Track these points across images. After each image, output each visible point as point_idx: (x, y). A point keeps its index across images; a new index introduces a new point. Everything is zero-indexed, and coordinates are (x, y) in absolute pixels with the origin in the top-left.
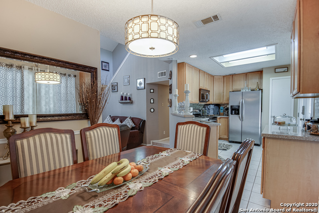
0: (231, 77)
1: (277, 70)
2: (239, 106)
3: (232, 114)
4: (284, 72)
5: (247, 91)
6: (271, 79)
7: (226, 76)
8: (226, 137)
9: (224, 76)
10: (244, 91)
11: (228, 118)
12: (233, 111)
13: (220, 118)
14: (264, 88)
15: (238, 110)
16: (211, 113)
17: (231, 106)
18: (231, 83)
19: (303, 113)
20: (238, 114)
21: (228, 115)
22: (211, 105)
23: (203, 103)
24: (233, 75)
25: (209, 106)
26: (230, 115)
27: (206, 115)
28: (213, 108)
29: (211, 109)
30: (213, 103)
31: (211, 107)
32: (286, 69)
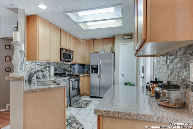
0: (92, 41)
1: (125, 37)
2: (97, 66)
4: (129, 39)
5: (104, 53)
6: (120, 44)
7: (89, 40)
8: (88, 93)
9: (87, 40)
10: (101, 53)
11: (89, 76)
12: (93, 70)
13: (84, 76)
14: (116, 51)
15: (97, 69)
16: (76, 72)
17: (92, 66)
18: (92, 46)
19: (143, 72)
20: (97, 72)
21: (89, 74)
22: (76, 65)
23: (70, 63)
24: (93, 40)
25: (74, 65)
26: (91, 73)
27: (71, 74)
28: (78, 67)
29: (76, 68)
30: (78, 63)
31: (76, 67)
32: (131, 36)
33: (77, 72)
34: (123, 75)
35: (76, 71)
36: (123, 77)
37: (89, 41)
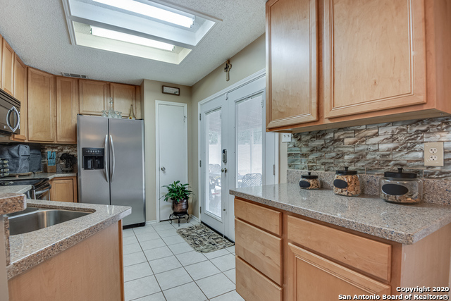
0: (74, 83)
1: (166, 90)
2: (103, 150)
3: (86, 167)
4: (174, 94)
5: (116, 117)
6: (157, 102)
7: (62, 77)
9: (55, 77)
11: (76, 178)
12: (90, 162)
15: (101, 158)
16: (23, 167)
17: (84, 150)
19: (225, 161)
20: (101, 166)
22: (22, 147)
24: (78, 80)
25: (16, 148)
26: (82, 170)
27: (6, 174)
28: (28, 153)
29: (22, 157)
30: (26, 141)
31: (22, 153)
32: (177, 90)
33: (25, 168)
34: (163, 169)
35: (24, 165)
36: (164, 172)
37: (64, 79)
